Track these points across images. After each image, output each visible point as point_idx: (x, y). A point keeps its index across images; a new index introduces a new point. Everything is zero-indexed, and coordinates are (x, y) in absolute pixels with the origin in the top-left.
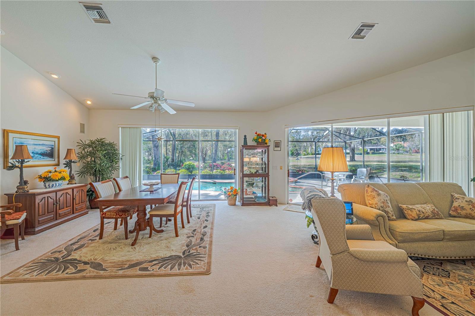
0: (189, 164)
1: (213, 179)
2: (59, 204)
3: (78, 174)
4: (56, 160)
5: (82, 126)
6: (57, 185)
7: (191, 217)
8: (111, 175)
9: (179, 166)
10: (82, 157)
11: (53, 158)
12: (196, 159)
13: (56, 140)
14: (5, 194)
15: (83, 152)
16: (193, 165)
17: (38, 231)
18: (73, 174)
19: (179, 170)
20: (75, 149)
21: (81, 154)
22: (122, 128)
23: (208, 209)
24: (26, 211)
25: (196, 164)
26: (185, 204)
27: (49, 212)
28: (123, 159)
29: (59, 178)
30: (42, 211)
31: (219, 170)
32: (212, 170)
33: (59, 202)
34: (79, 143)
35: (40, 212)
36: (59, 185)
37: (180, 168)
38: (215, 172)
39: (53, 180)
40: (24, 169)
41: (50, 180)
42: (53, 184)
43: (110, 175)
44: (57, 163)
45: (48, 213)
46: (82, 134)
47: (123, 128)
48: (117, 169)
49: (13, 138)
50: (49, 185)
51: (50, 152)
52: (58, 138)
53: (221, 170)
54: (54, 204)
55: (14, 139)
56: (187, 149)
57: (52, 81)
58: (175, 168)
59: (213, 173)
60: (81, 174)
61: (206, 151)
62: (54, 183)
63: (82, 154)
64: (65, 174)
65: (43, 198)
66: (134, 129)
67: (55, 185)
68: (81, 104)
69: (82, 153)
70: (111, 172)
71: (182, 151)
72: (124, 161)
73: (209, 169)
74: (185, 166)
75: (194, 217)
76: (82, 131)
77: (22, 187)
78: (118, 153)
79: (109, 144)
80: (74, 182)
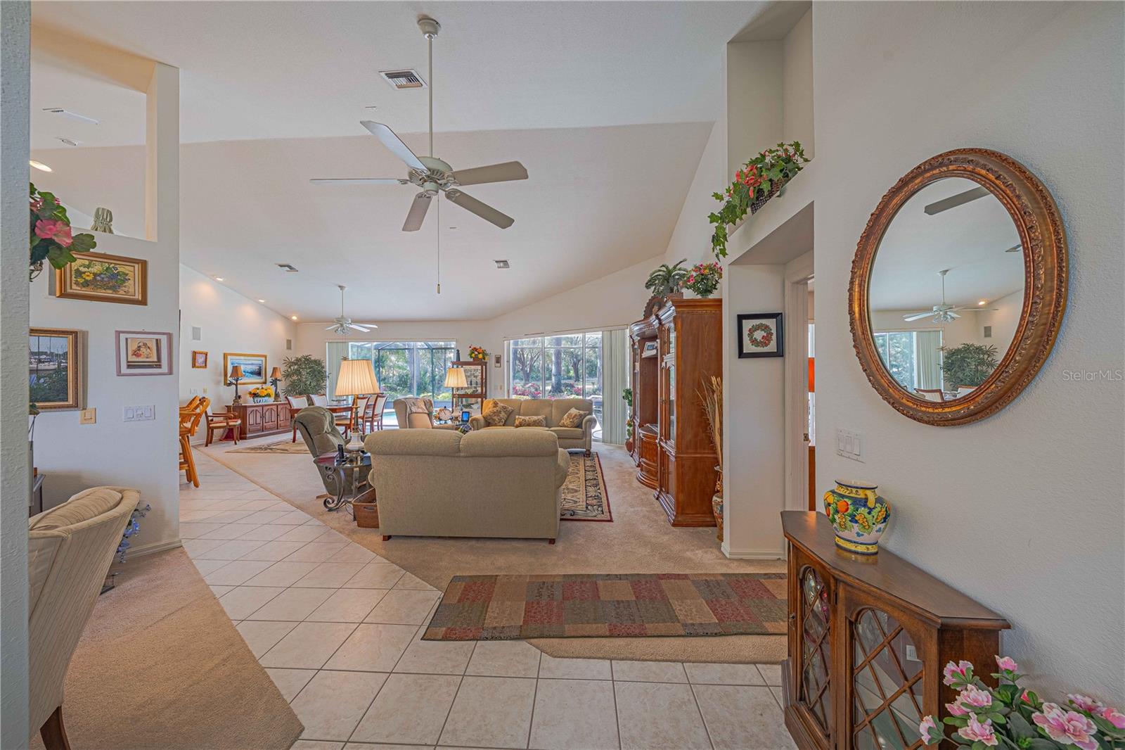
2: (265, 418)
3: (283, 392)
4: (264, 378)
5: (289, 342)
6: (264, 400)
10: (288, 375)
11: (261, 377)
13: (263, 359)
15: (289, 370)
17: (249, 437)
18: (278, 392)
21: (287, 373)
22: (329, 342)
27: (258, 423)
28: (330, 377)
29: (266, 395)
30: (252, 421)
33: (265, 416)
34: (286, 361)
35: (250, 422)
39: (261, 396)
40: (239, 386)
41: (258, 396)
44: (264, 381)
45: (256, 424)
46: (290, 351)
48: (324, 388)
49: (231, 359)
50: (257, 400)
51: (258, 370)
52: (265, 357)
54: (261, 417)
57: (260, 305)
60: (287, 393)
62: (261, 399)
64: (271, 391)
65: (253, 410)
66: (342, 343)
67: (262, 401)
68: (287, 319)
70: (318, 391)
72: (332, 379)
76: (289, 347)
77: (237, 400)
78: (325, 371)
79: (315, 361)
80: (279, 400)
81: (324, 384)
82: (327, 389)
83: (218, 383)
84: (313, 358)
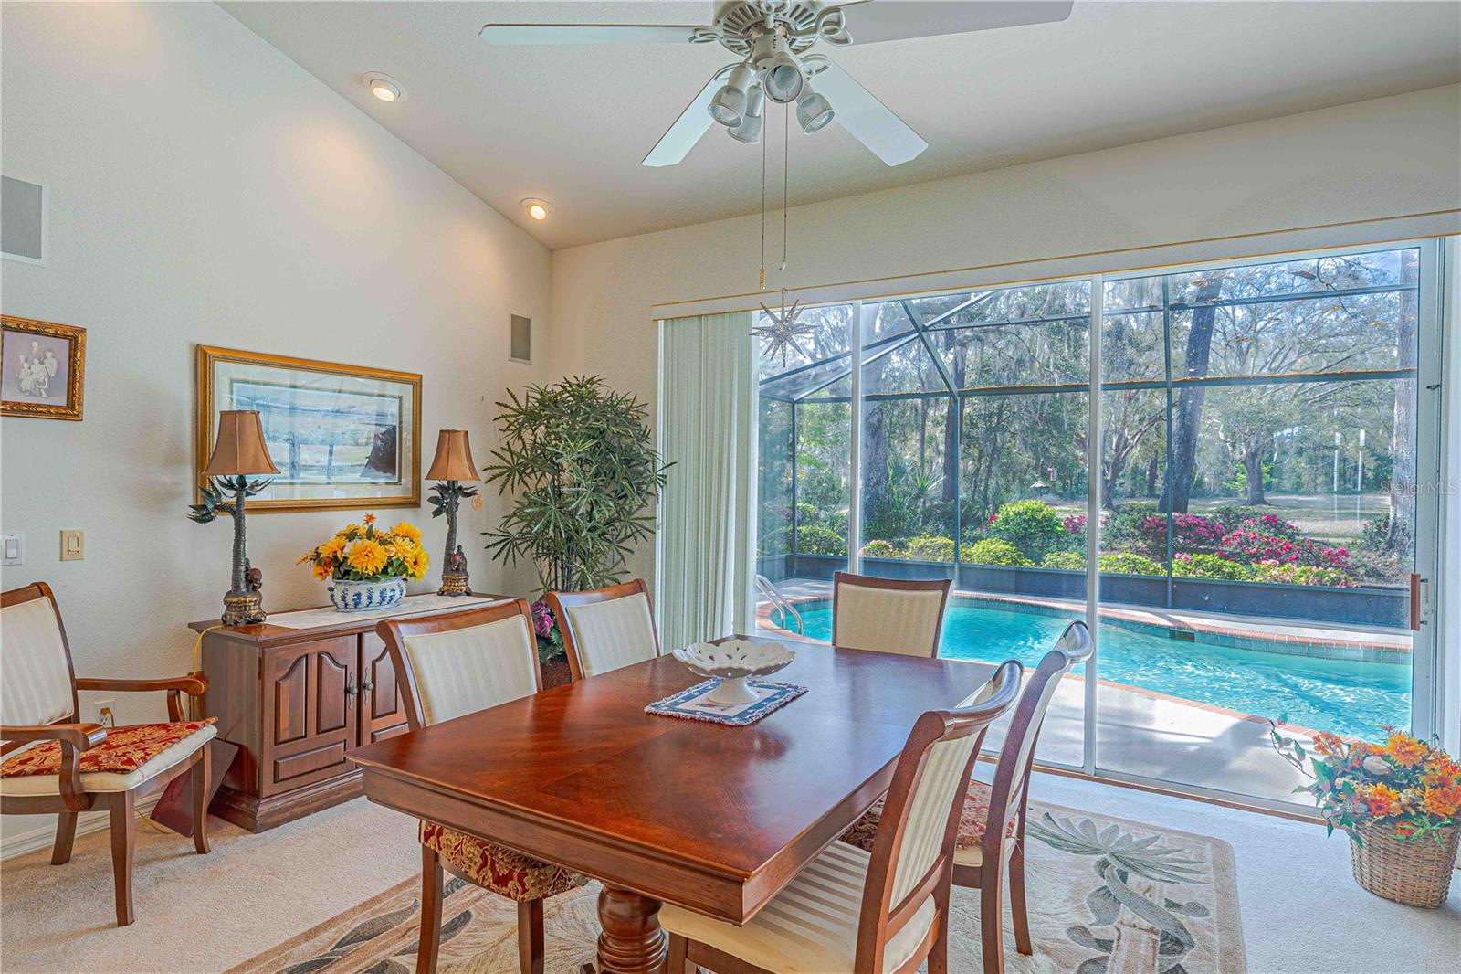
0: (1026, 513)
1: (1174, 607)
2: (374, 692)
3: (494, 545)
4: (407, 480)
5: (521, 328)
6: (376, 597)
7: (1024, 949)
8: (623, 558)
9: (978, 523)
10: (511, 470)
11: (395, 473)
12: (1064, 489)
13: (407, 390)
14: (190, 625)
15: (517, 447)
16: (1049, 519)
17: (270, 814)
18: (459, 547)
19: (975, 540)
20: (466, 433)
21: (507, 456)
22: (666, 320)
23: (1168, 891)
24: (214, 719)
25: (1064, 512)
26: (971, 858)
27: (325, 725)
28: (668, 479)
29: (377, 568)
30: (292, 722)
31: (1209, 558)
32: (1163, 555)
33: (374, 681)
34: (506, 406)
35: (282, 727)
36: (383, 600)
37: (977, 532)
38: (1180, 566)
39: (360, 577)
40: (249, 520)
41: (347, 573)
42: (358, 595)
43: (618, 558)
44: (410, 495)
45: (318, 733)
46: (519, 365)
47: (672, 319)
48: (644, 532)
49: (232, 381)
50: (343, 598)
51: (379, 443)
52: (416, 383)
53: (1224, 556)
54: (347, 691)
55: (235, 385)
56: (1019, 437)
57: (376, 114)
58: (953, 533)
59: (1170, 569)
60: (504, 546)
61: (1116, 450)
62: (363, 588)
63: (512, 453)
64: (409, 548)
65: (301, 658)
66: (719, 319)
67: (364, 599)
68: (510, 222)
69: (510, 450)
70: (623, 544)
71: (995, 449)
72: (675, 491)
73: (1140, 543)
74: (1006, 521)
75: (1047, 952)
76: (521, 350)
77: (235, 600)
78: (652, 453)
79: (611, 404)
80: (461, 586)
81: (644, 512)
82: (659, 533)
83: (159, 500)
84: (603, 393)
